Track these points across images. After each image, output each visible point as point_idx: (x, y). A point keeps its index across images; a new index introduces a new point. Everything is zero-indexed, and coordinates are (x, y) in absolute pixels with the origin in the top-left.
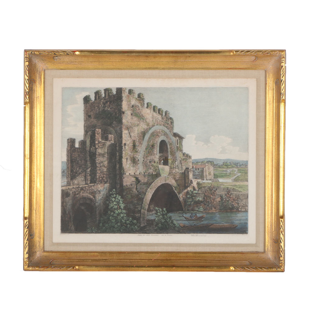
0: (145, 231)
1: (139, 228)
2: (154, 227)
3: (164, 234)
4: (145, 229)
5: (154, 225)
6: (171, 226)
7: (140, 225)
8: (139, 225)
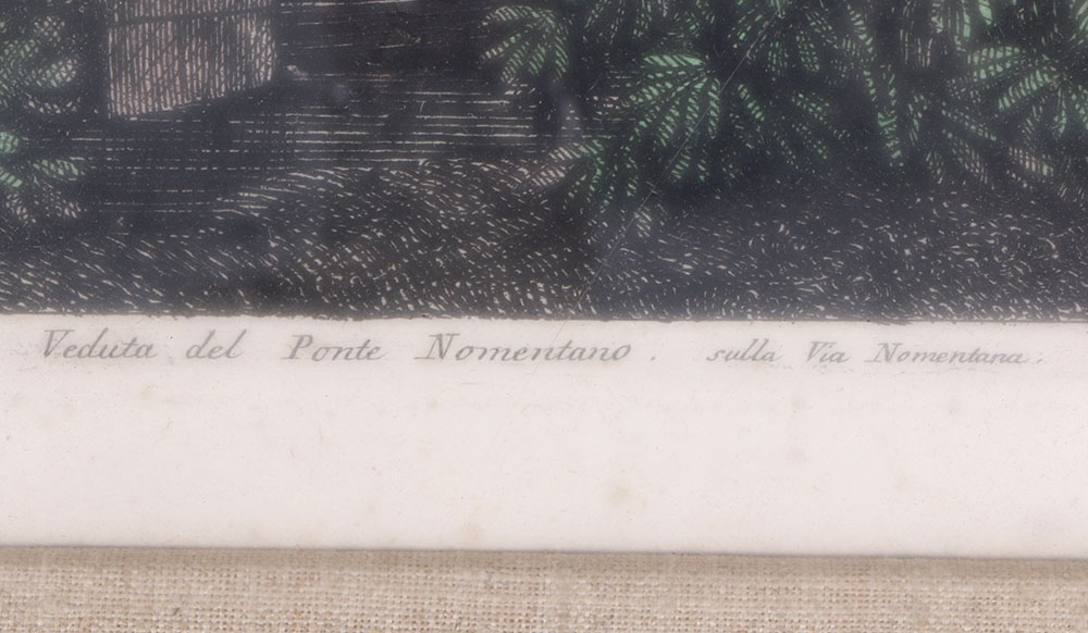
0: (245, 231)
1: (68, 168)
2: (511, 133)
3: (790, 337)
4: (251, 202)
5: (490, 79)
6: (1009, 127)
7: (91, 88)
8: (62, 73)
